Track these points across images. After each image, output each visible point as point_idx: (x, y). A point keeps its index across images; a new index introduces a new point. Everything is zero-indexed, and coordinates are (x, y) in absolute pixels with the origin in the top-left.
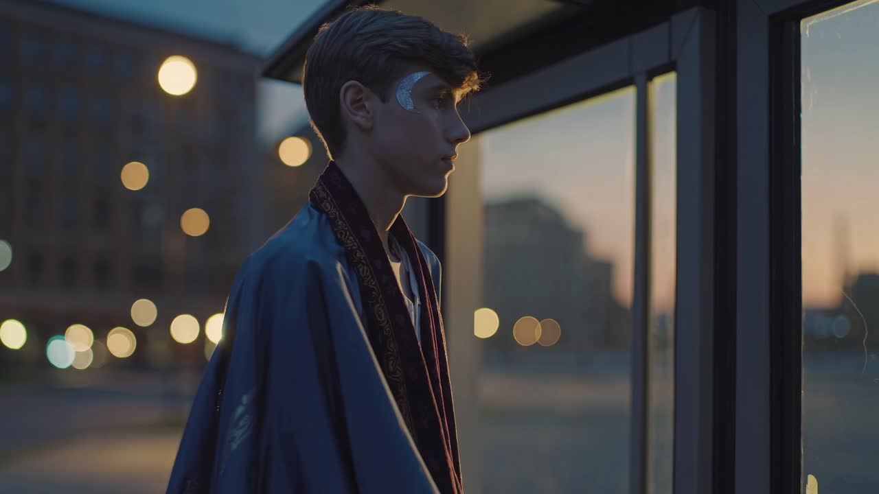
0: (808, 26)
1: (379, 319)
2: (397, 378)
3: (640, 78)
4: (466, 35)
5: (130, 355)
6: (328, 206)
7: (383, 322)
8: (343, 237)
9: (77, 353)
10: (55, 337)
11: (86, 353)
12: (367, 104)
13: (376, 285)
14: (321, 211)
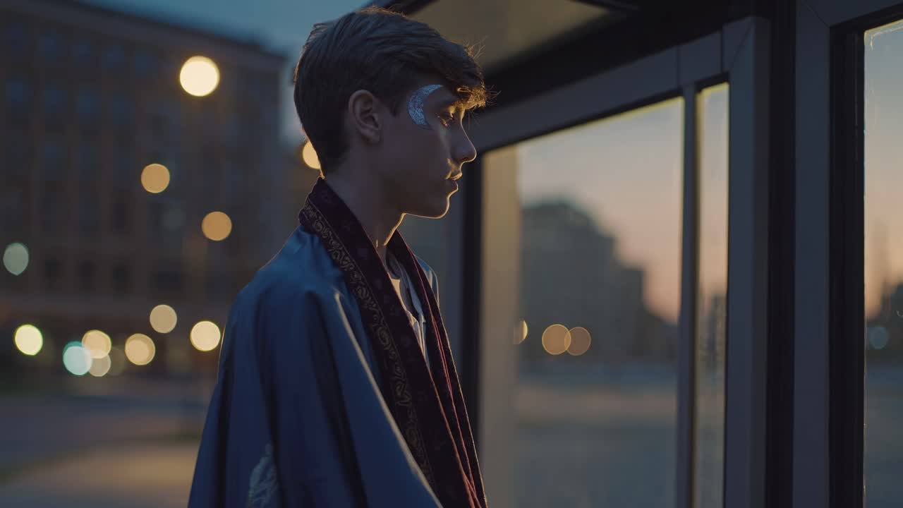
0: (872, 38)
1: (384, 344)
2: (406, 403)
3: (689, 90)
4: (470, 45)
5: (150, 360)
6: (319, 226)
7: (387, 346)
8: (338, 258)
9: (95, 361)
10: (71, 343)
11: (103, 360)
12: (376, 116)
13: (376, 307)
14: (311, 232)
